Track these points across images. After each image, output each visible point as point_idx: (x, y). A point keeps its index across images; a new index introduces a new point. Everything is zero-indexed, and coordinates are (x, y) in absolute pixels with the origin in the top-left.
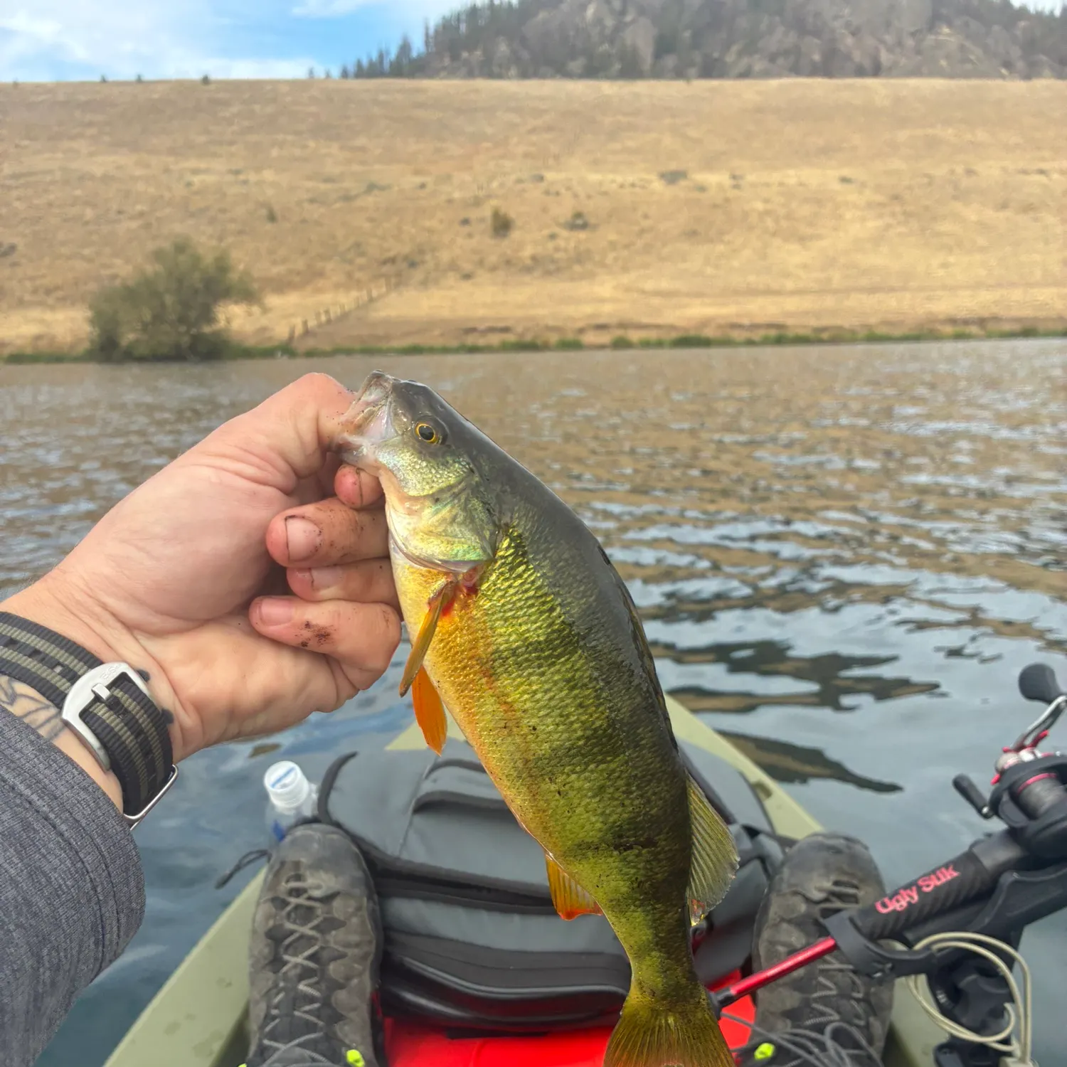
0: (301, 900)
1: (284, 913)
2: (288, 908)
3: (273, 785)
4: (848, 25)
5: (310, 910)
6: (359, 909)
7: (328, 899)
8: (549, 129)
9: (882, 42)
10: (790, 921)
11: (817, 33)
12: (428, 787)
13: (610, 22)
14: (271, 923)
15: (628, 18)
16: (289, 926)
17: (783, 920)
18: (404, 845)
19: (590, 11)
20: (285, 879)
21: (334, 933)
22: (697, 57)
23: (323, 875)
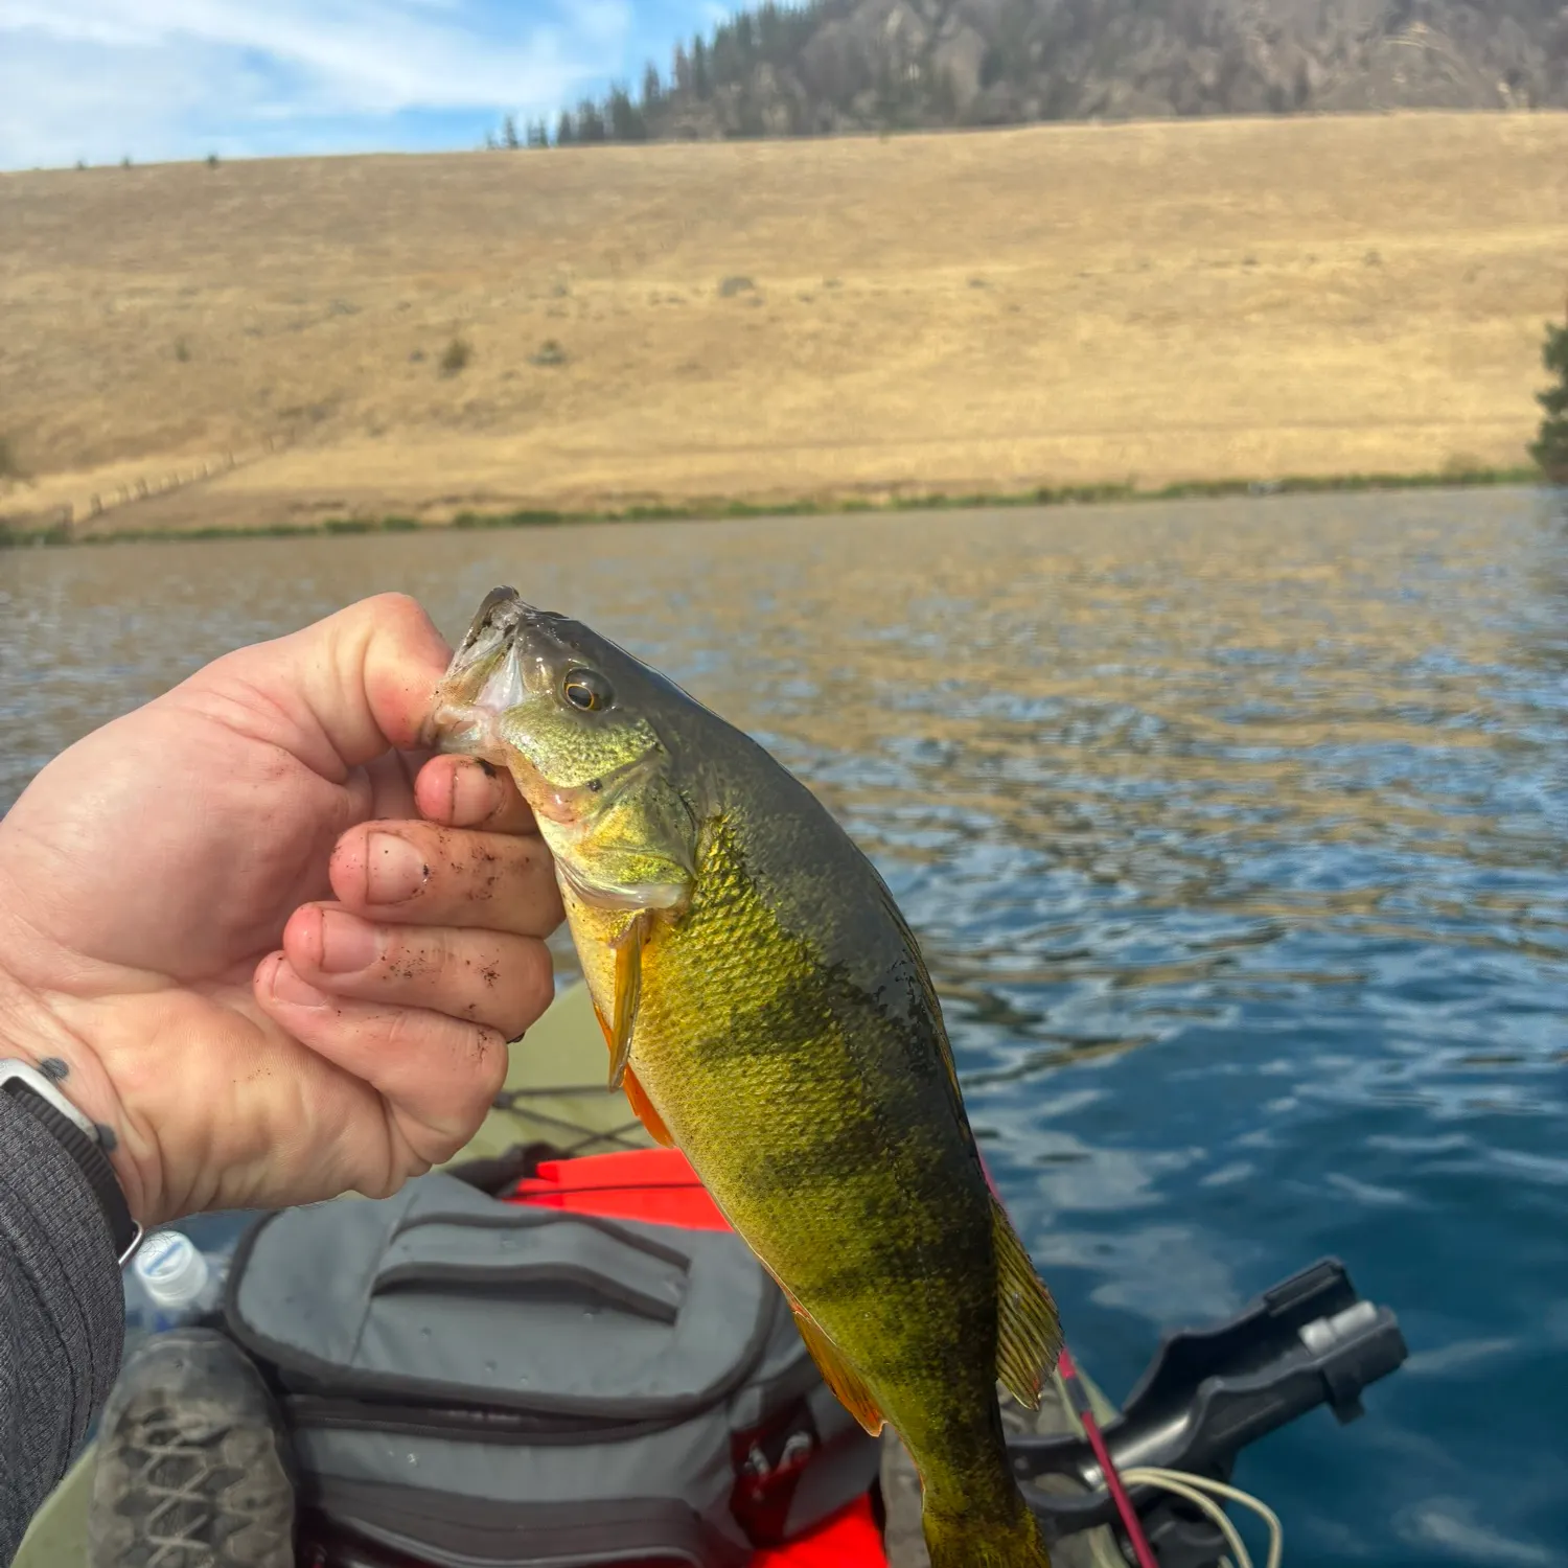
0: (170, 1449)
1: (144, 1472)
2: (150, 1464)
3: (149, 1271)
4: (1262, 28)
5: (185, 1462)
6: (263, 1448)
7: (212, 1442)
8: (658, 214)
9: (1315, 52)
11: (1215, 42)
12: (395, 1258)
13: (918, 37)
14: (123, 1490)
15: (947, 30)
16: (154, 1491)
18: (358, 1347)
19: (893, 22)
20: (142, 1418)
22: (1044, 81)
23: (203, 1405)
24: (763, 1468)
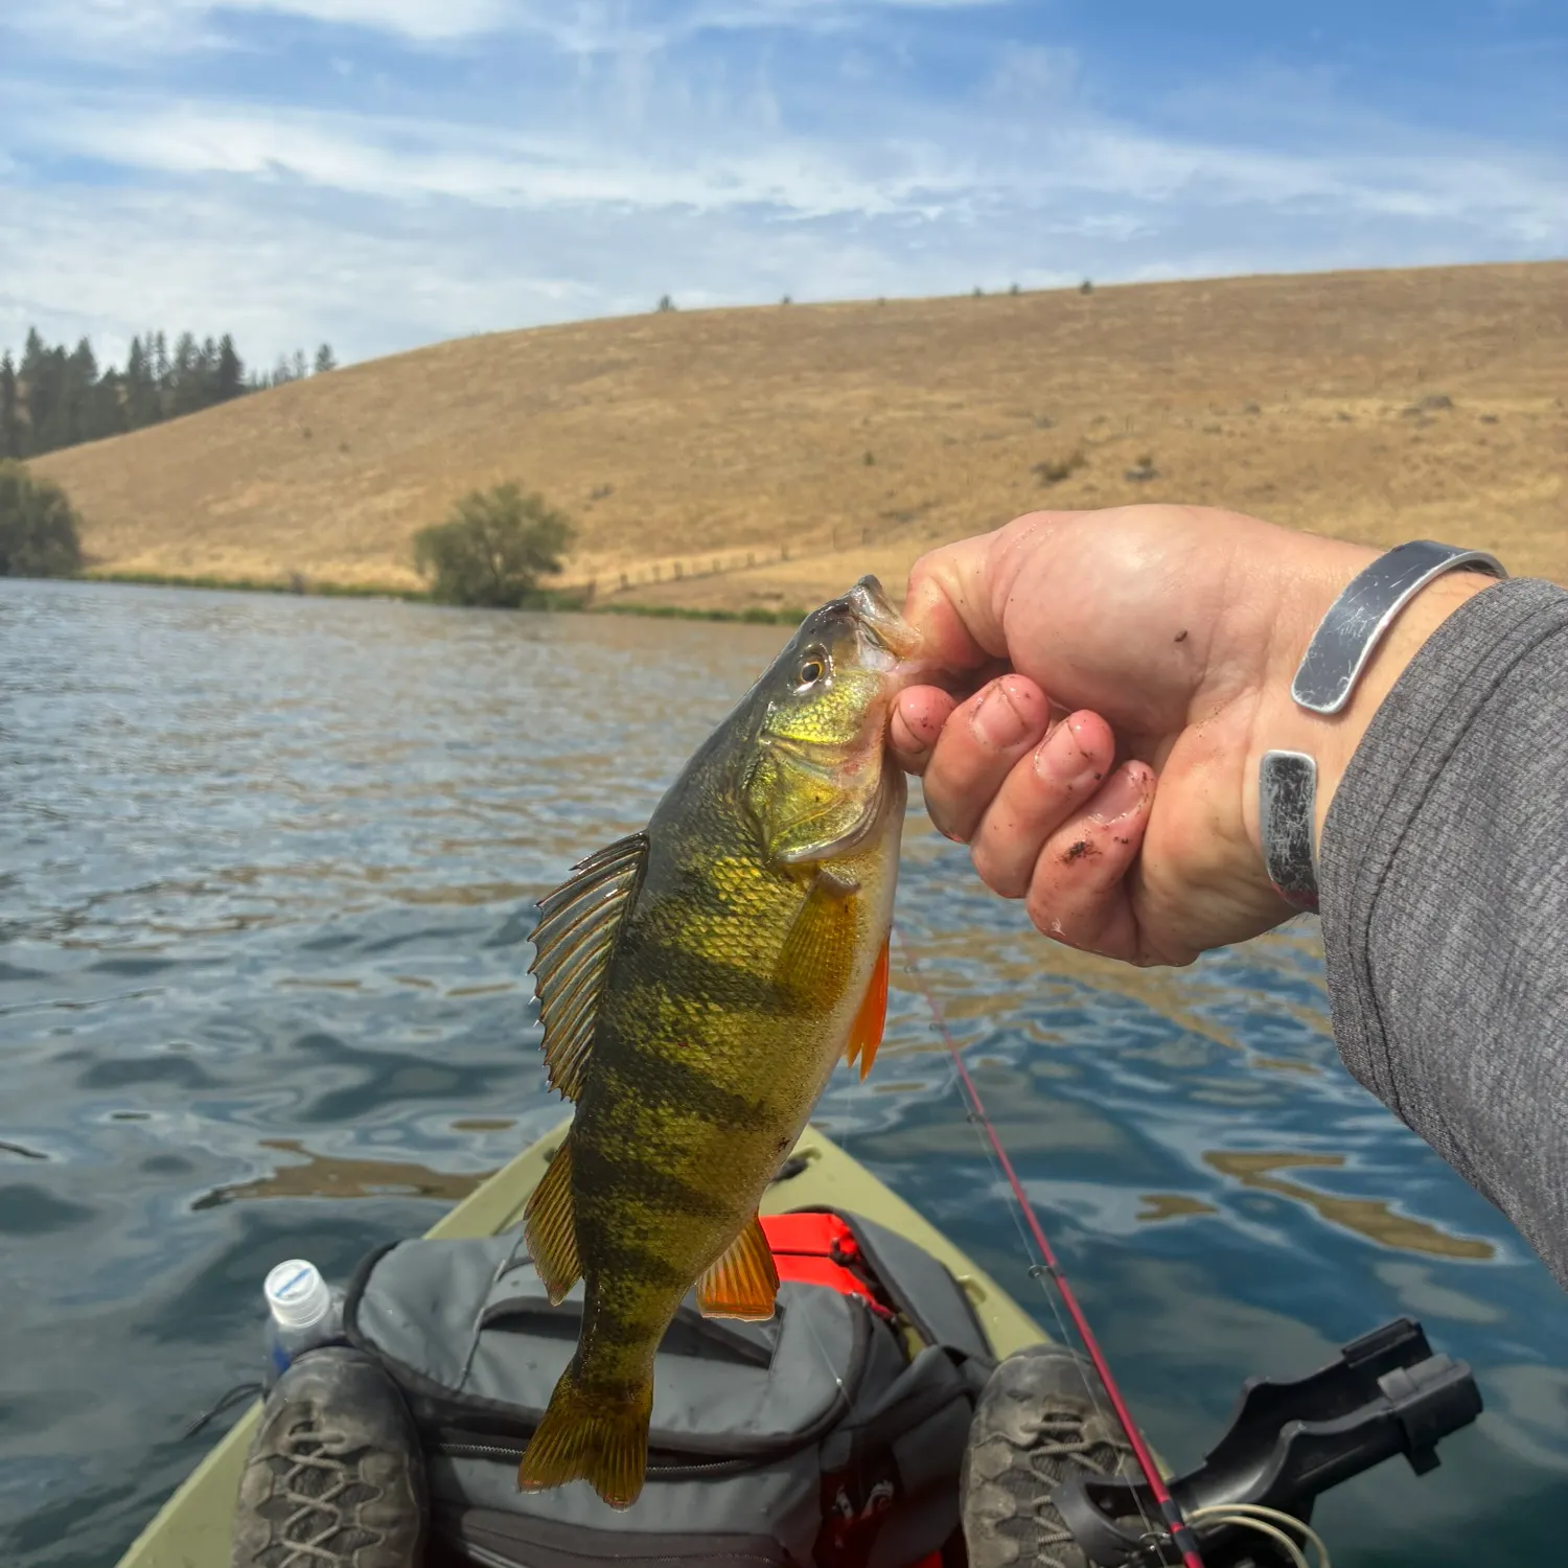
1: (286, 1478)
2: (293, 1472)
3: (278, 1295)
7: (351, 1458)
10: (995, 1481)
12: (504, 1292)
14: (266, 1493)
17: (986, 1480)
18: (468, 1374)
20: (288, 1429)
21: (359, 1506)
23: (345, 1420)
24: (849, 1513)
